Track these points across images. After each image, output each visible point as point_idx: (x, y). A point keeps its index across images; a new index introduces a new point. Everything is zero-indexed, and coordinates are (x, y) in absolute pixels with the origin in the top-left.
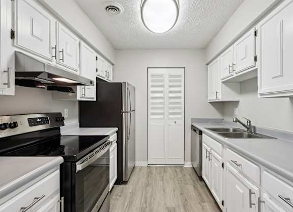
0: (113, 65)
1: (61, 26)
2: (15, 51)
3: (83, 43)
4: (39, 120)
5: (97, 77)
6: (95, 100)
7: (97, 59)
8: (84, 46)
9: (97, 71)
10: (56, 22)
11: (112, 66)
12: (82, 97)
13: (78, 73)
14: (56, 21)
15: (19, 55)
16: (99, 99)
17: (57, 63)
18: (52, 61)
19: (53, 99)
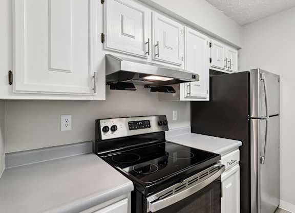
0: (238, 49)
1: (157, 15)
2: (106, 55)
3: (188, 29)
4: (139, 124)
5: (210, 70)
6: (208, 99)
7: (210, 46)
8: (190, 33)
9: (211, 62)
10: (152, 13)
11: (236, 51)
12: (187, 97)
13: (181, 68)
14: (151, 11)
15: (109, 58)
16: (214, 99)
17: (153, 60)
18: (146, 59)
19: (160, 101)
